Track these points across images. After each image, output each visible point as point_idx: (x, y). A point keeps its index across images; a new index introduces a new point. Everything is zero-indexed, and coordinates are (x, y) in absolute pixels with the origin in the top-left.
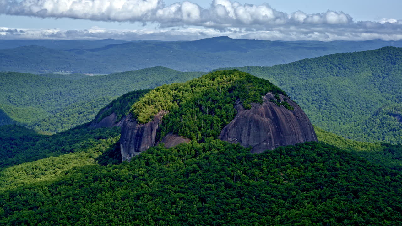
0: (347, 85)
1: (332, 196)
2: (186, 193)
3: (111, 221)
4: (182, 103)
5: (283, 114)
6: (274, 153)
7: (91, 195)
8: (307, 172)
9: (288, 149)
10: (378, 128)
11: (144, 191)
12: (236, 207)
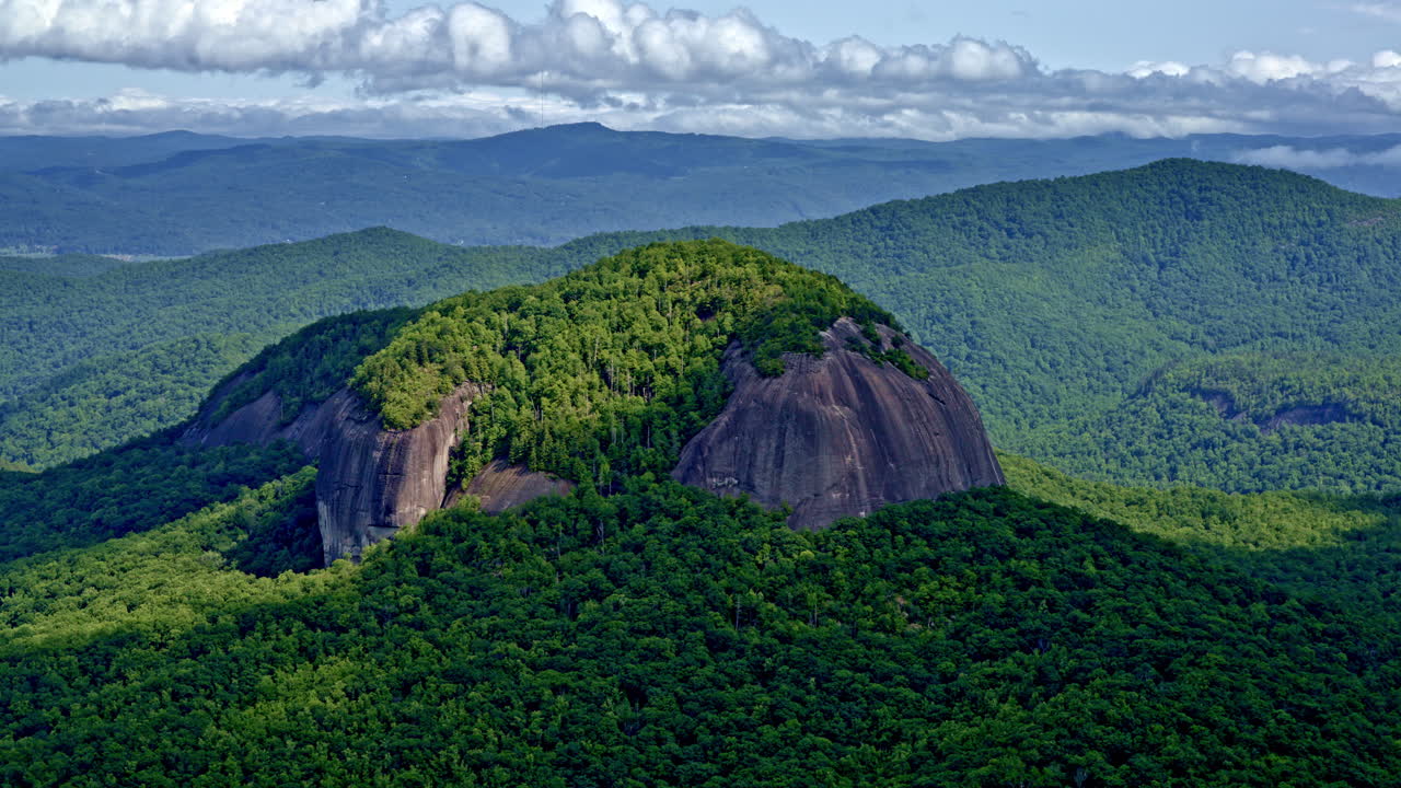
0: (1038, 290)
1: (1082, 674)
2: (576, 670)
3: (320, 770)
4: (539, 356)
5: (896, 393)
6: (870, 527)
7: (235, 681)
8: (988, 591)
9: (917, 512)
10: (1153, 438)
11: (426, 665)
12: (754, 717)
